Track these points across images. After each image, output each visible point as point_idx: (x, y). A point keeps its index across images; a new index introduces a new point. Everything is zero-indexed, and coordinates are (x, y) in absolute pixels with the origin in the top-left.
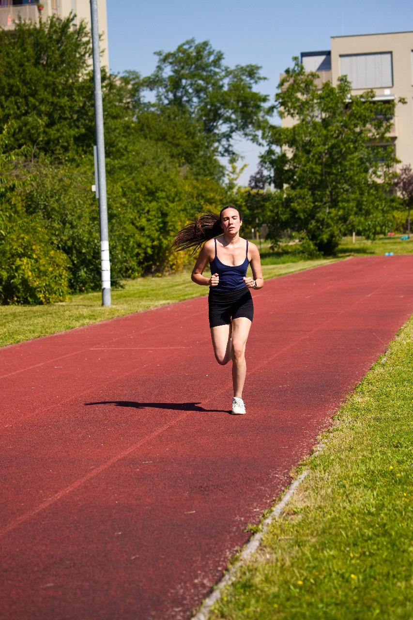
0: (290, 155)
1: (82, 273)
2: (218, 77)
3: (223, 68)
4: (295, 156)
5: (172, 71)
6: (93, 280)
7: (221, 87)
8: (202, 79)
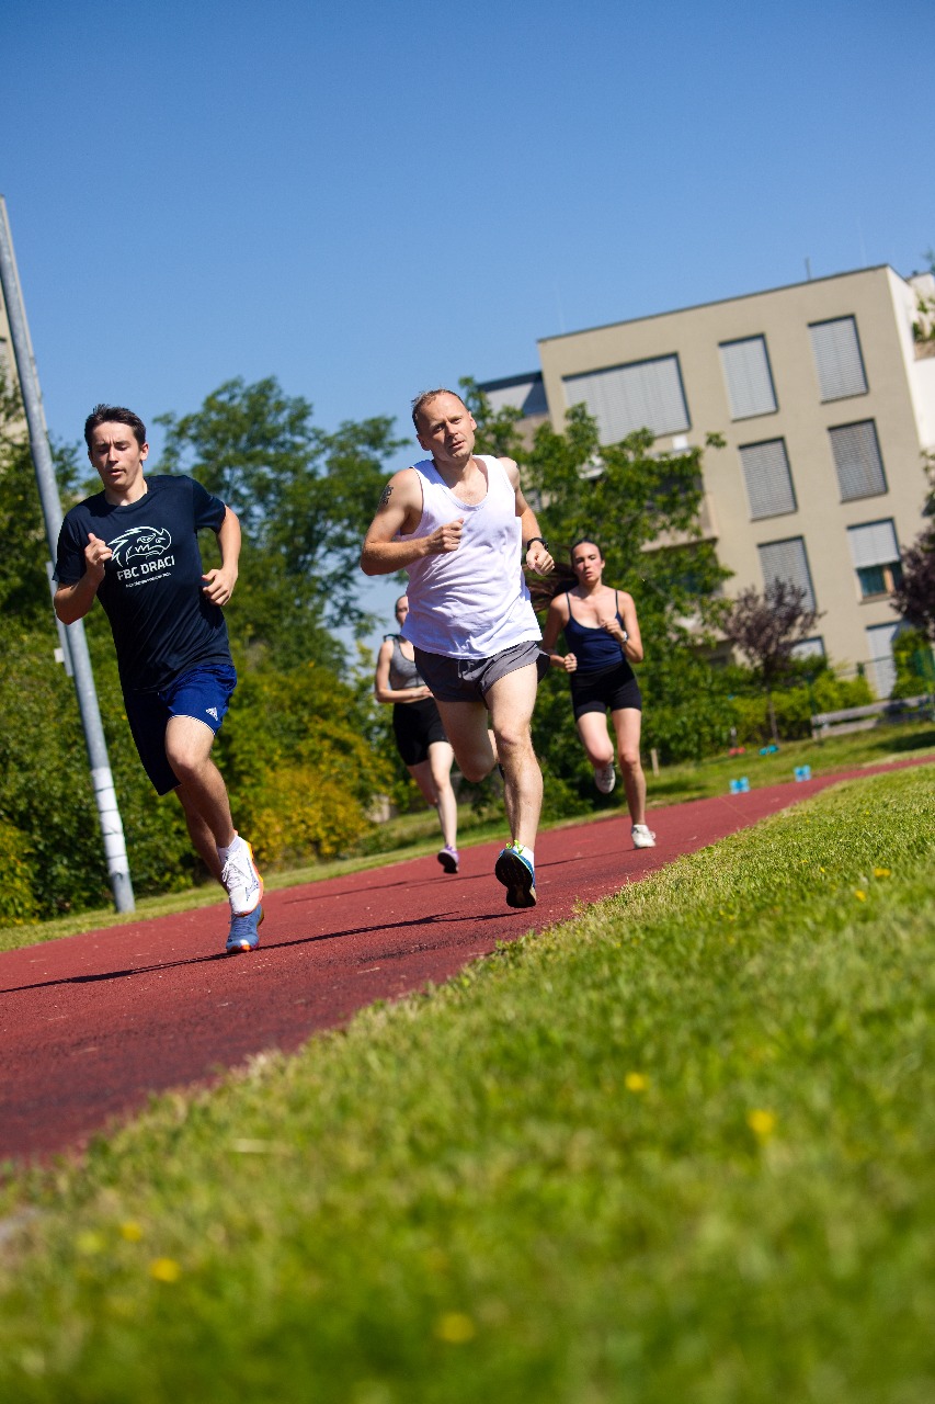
1: (60, 869)
2: (301, 454)
3: (311, 435)
5: (199, 454)
6: (86, 883)
7: (312, 475)
8: (268, 463)
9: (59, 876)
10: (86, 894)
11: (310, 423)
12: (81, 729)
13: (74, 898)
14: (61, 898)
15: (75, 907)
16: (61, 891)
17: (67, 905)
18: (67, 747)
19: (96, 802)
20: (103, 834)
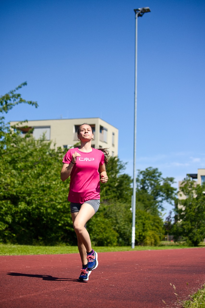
0: (184, 209)
2: (159, 181)
4: (186, 209)
5: (143, 177)
7: (160, 184)
8: (153, 181)
11: (162, 176)
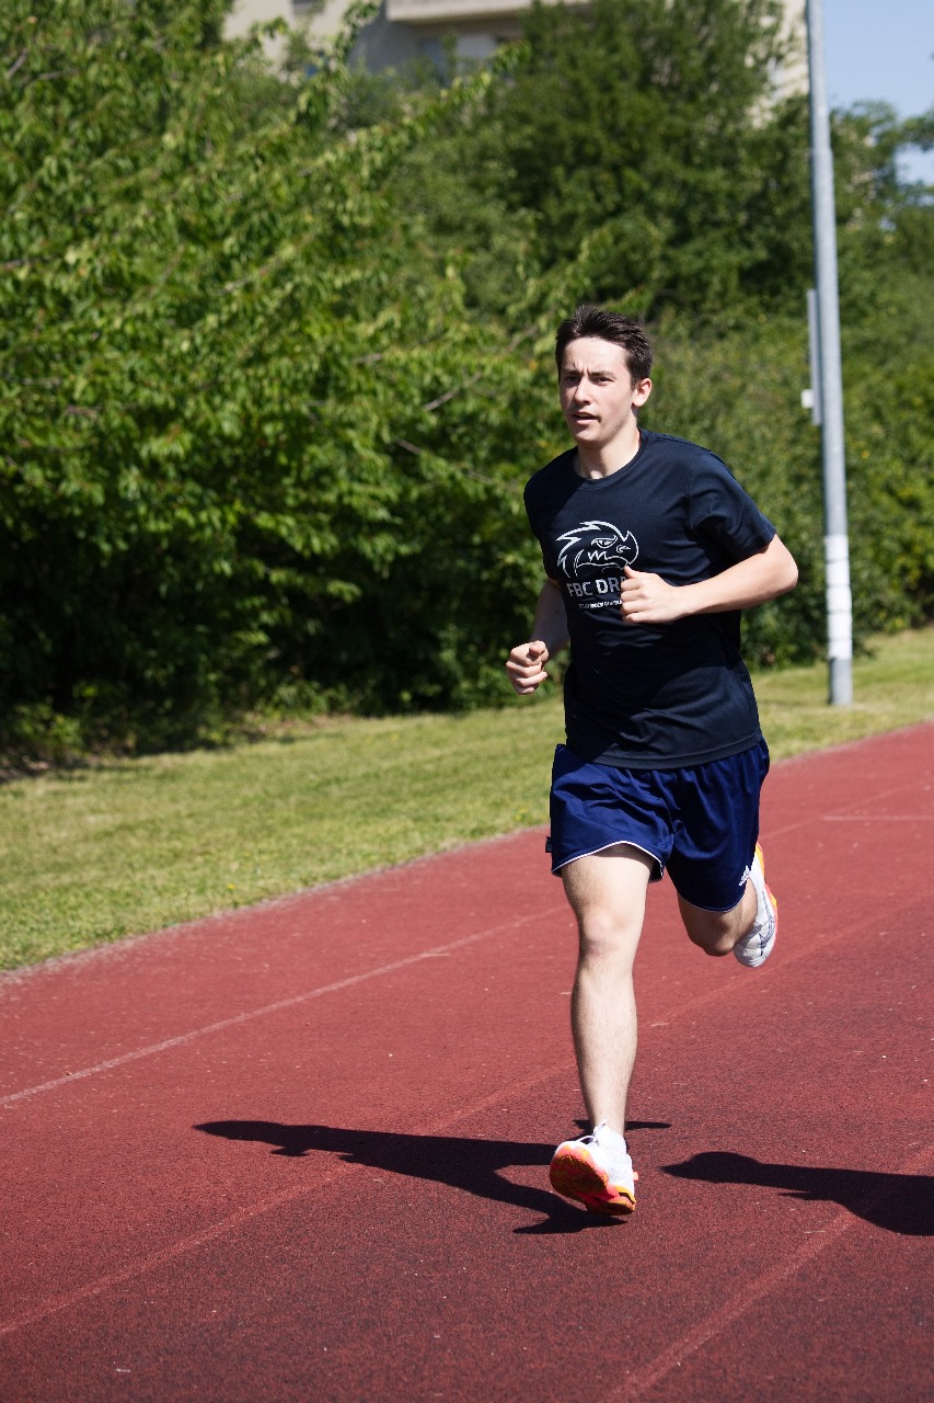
1: (768, 619)
6: (795, 638)
9: (766, 626)
10: (793, 648)
12: (819, 462)
13: (779, 651)
14: (765, 649)
15: (778, 661)
16: (766, 642)
17: (771, 658)
18: (798, 480)
19: (823, 550)
20: (825, 585)
